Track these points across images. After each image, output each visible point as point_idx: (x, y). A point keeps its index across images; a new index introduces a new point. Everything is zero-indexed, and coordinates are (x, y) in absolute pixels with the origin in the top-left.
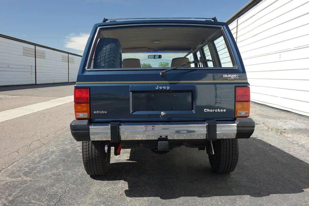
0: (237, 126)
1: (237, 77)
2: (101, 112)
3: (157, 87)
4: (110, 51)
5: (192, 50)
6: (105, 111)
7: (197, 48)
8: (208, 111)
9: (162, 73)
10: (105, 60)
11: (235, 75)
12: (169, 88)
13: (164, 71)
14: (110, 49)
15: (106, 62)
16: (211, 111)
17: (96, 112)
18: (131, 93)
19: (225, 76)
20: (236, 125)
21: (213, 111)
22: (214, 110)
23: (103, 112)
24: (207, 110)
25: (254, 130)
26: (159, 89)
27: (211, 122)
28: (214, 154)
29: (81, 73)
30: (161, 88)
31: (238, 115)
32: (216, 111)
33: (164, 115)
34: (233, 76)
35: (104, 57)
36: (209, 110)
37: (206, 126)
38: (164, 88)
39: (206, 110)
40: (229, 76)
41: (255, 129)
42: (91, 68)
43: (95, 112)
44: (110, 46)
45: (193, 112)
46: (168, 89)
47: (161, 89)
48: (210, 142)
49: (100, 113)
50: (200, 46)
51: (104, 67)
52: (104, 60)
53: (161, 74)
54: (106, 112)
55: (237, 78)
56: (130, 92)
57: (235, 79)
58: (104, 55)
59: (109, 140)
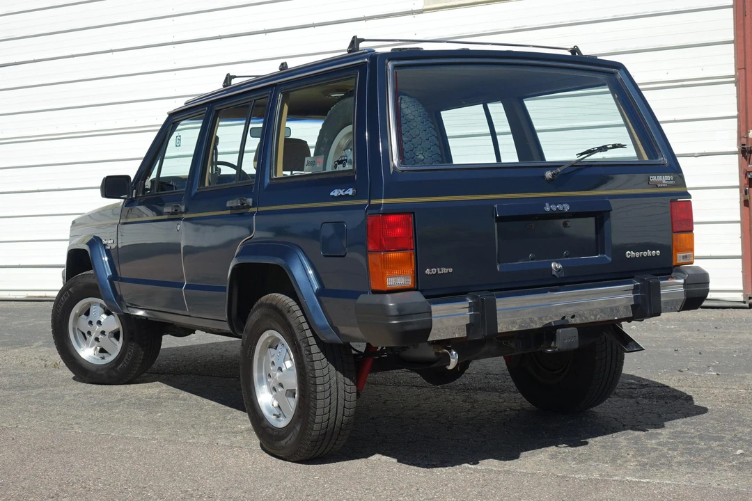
0: (685, 284)
1: (671, 180)
2: (440, 271)
3: (546, 206)
6: (448, 267)
8: (632, 256)
11: (668, 178)
12: (568, 208)
16: (637, 254)
17: (431, 271)
19: (653, 179)
20: (682, 281)
21: (641, 256)
22: (640, 253)
23: (445, 270)
26: (551, 210)
30: (553, 207)
31: (677, 261)
32: (645, 254)
34: (665, 179)
36: (634, 253)
38: (560, 207)
39: (630, 253)
40: (660, 178)
43: (427, 272)
46: (566, 210)
47: (555, 211)
54: (451, 270)
55: (672, 182)
57: (669, 186)
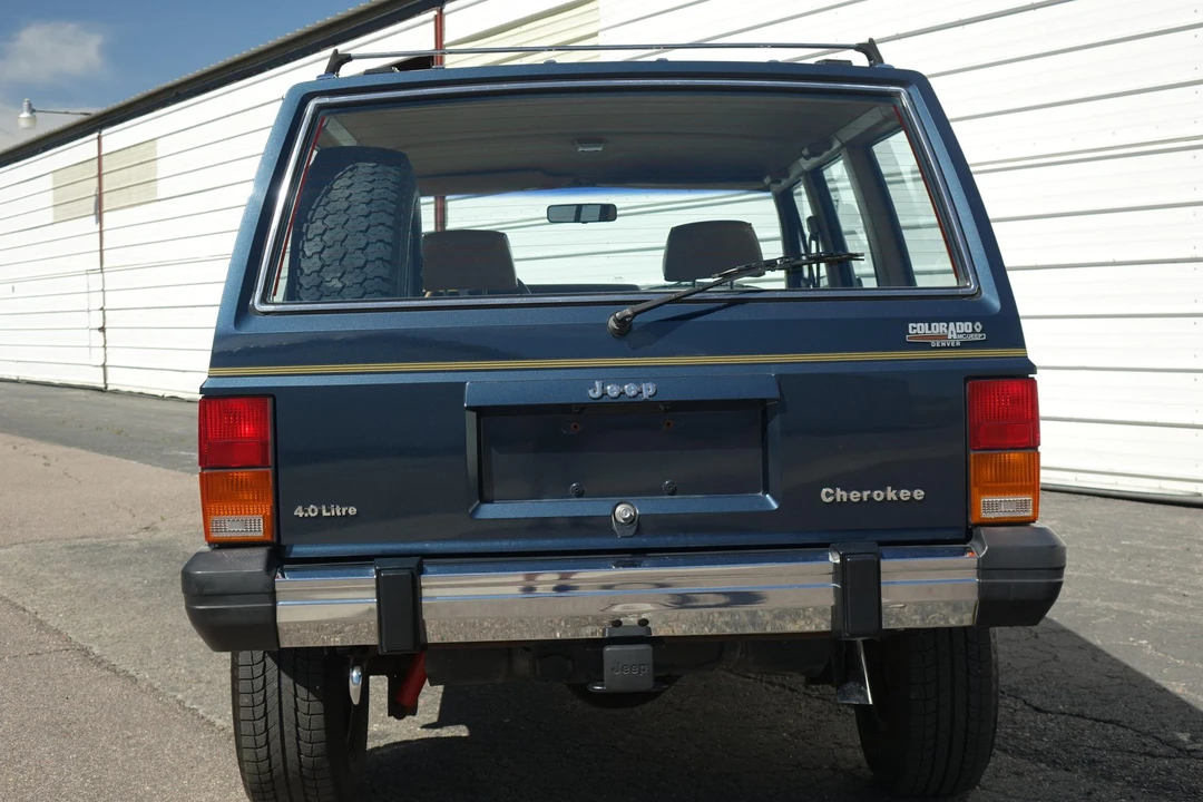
0: (981, 569)
1: (974, 331)
2: (328, 510)
3: (593, 387)
4: (366, 216)
5: (767, 180)
6: (349, 506)
7: (794, 173)
8: (839, 500)
9: (616, 321)
10: (343, 257)
11: (966, 327)
12: (651, 392)
13: (628, 311)
14: (368, 204)
15: (349, 269)
16: (854, 496)
17: (305, 511)
18: (471, 418)
19: (918, 329)
20: (974, 562)
21: (865, 499)
22: (866, 494)
23: (338, 511)
24: (834, 495)
25: (1060, 584)
26: (604, 394)
27: (852, 551)
28: (871, 702)
29: (232, 326)
30: (612, 390)
31: (984, 515)
32: (878, 495)
33: (631, 521)
34: (956, 331)
35: (337, 246)
36: (844, 493)
37: (831, 570)
38: (631, 390)
39: (831, 491)
40: (939, 328)
41: (1064, 579)
42: (279, 298)
43: (299, 512)
44: (369, 192)
45: (768, 504)
46: (645, 395)
47: (615, 398)
48: (852, 646)
49: (325, 514)
50: (806, 164)
51: (339, 294)
52: (341, 260)
53: (614, 325)
54: (352, 511)
55: (978, 337)
56: (467, 412)
57: (965, 345)
58: (337, 238)
59: (368, 643)
